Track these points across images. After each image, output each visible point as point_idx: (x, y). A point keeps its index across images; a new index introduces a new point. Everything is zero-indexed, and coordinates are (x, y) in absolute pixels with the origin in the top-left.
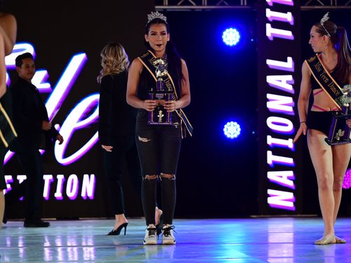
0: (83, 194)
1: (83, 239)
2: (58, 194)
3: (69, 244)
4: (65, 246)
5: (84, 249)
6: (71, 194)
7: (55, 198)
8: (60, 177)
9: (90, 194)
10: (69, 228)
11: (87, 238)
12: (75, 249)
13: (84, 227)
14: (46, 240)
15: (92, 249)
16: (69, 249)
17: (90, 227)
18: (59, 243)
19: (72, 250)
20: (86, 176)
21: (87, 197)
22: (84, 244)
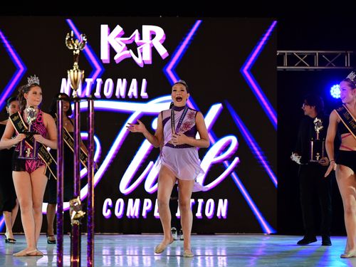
0: (218, 215)
1: (218, 250)
2: (199, 214)
3: (207, 254)
4: (203, 256)
5: (219, 258)
6: (209, 214)
7: (197, 217)
8: (200, 201)
9: (224, 214)
10: (207, 241)
11: (221, 249)
12: (211, 258)
13: (218, 241)
15: (224, 258)
16: (207, 258)
17: (223, 240)
18: (199, 253)
19: (209, 259)
20: (221, 201)
21: (222, 217)
22: (218, 254)
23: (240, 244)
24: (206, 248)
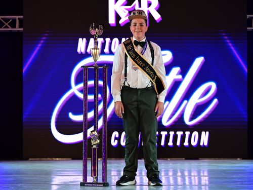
0: (201, 144)
1: (202, 172)
2: (186, 144)
3: (192, 174)
4: (190, 176)
6: (194, 143)
7: (184, 146)
8: (187, 133)
9: (206, 144)
10: (193, 164)
11: (204, 171)
12: (196, 177)
13: (202, 164)
14: (179, 171)
15: (207, 178)
16: (193, 178)
17: (206, 164)
18: (186, 174)
19: (194, 178)
20: (203, 133)
21: (204, 146)
22: (202, 174)
23: (219, 167)
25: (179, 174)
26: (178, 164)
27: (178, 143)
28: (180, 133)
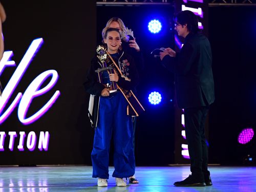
0: (40, 147)
1: (40, 182)
2: (20, 147)
3: (28, 185)
4: (25, 186)
5: (40, 189)
6: (30, 146)
7: (18, 149)
8: (22, 134)
9: (45, 147)
10: (29, 172)
11: (42, 181)
12: (33, 189)
13: (40, 172)
14: (11, 181)
15: (46, 189)
16: (28, 189)
17: (45, 172)
18: (21, 184)
19: (31, 190)
20: (42, 133)
21: (43, 149)
22: (40, 185)
23: (61, 175)
24: (28, 180)
25: (11, 185)
26: (10, 173)
27: (10, 146)
28: (12, 134)
